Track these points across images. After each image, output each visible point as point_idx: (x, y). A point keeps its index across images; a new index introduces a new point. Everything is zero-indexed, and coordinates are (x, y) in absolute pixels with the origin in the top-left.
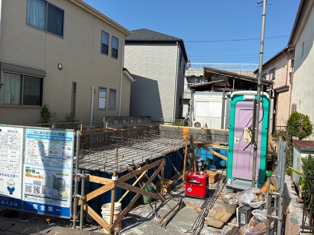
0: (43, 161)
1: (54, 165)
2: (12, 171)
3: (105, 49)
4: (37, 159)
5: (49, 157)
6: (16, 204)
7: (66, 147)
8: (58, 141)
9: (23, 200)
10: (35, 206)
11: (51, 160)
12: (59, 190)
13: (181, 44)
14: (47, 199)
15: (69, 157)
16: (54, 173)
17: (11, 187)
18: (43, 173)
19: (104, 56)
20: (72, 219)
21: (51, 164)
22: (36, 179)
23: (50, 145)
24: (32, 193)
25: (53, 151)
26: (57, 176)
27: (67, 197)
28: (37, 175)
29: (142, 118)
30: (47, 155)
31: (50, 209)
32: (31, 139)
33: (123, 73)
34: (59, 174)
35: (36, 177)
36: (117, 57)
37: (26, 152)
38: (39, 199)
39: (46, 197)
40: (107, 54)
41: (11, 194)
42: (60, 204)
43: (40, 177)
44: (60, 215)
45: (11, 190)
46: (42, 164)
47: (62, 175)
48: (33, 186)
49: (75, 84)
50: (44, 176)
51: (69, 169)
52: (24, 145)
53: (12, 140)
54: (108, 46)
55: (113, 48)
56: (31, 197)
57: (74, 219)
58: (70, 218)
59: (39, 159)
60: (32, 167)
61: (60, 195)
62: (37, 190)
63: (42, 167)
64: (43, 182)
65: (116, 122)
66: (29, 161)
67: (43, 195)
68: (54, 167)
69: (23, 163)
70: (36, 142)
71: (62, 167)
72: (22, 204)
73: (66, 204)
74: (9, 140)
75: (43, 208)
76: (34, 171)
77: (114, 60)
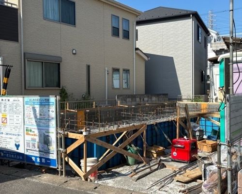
0: (36, 122)
1: (43, 125)
2: (17, 131)
3: (115, 32)
4: (32, 121)
5: (40, 119)
6: (21, 158)
7: (51, 110)
8: (45, 105)
9: (26, 154)
10: (34, 159)
11: (41, 121)
12: (48, 145)
13: (196, 16)
14: (41, 153)
15: (53, 118)
16: (44, 131)
17: (17, 144)
18: (36, 132)
19: (115, 39)
20: (58, 168)
21: (41, 124)
22: (33, 137)
23: (40, 109)
24: (31, 148)
25: (42, 114)
26: (46, 134)
27: (54, 151)
28: (33, 133)
29: (158, 95)
30: (38, 117)
31: (43, 160)
32: (28, 106)
33: (136, 53)
34: (47, 132)
35: (32, 135)
36: (129, 38)
37: (26, 116)
38: (35, 152)
39: (40, 151)
40: (118, 36)
41: (18, 149)
42: (49, 156)
43: (35, 135)
44: (50, 165)
45: (18, 146)
46: (36, 124)
47: (49, 132)
48: (31, 142)
49: (89, 67)
50: (38, 134)
51: (53, 127)
52: (24, 111)
53: (16, 107)
54: (118, 29)
55: (124, 30)
56: (30, 151)
57: (59, 168)
58: (56, 168)
59: (34, 121)
60: (30, 127)
61: (49, 149)
62: (34, 145)
63: (36, 127)
64: (37, 138)
65: (129, 100)
66: (28, 122)
67: (38, 150)
68: (44, 126)
69: (24, 124)
70: (31, 107)
71: (48, 126)
72: (25, 157)
73: (53, 156)
74: (14, 107)
75: (38, 160)
76: (31, 131)
77: (125, 41)
